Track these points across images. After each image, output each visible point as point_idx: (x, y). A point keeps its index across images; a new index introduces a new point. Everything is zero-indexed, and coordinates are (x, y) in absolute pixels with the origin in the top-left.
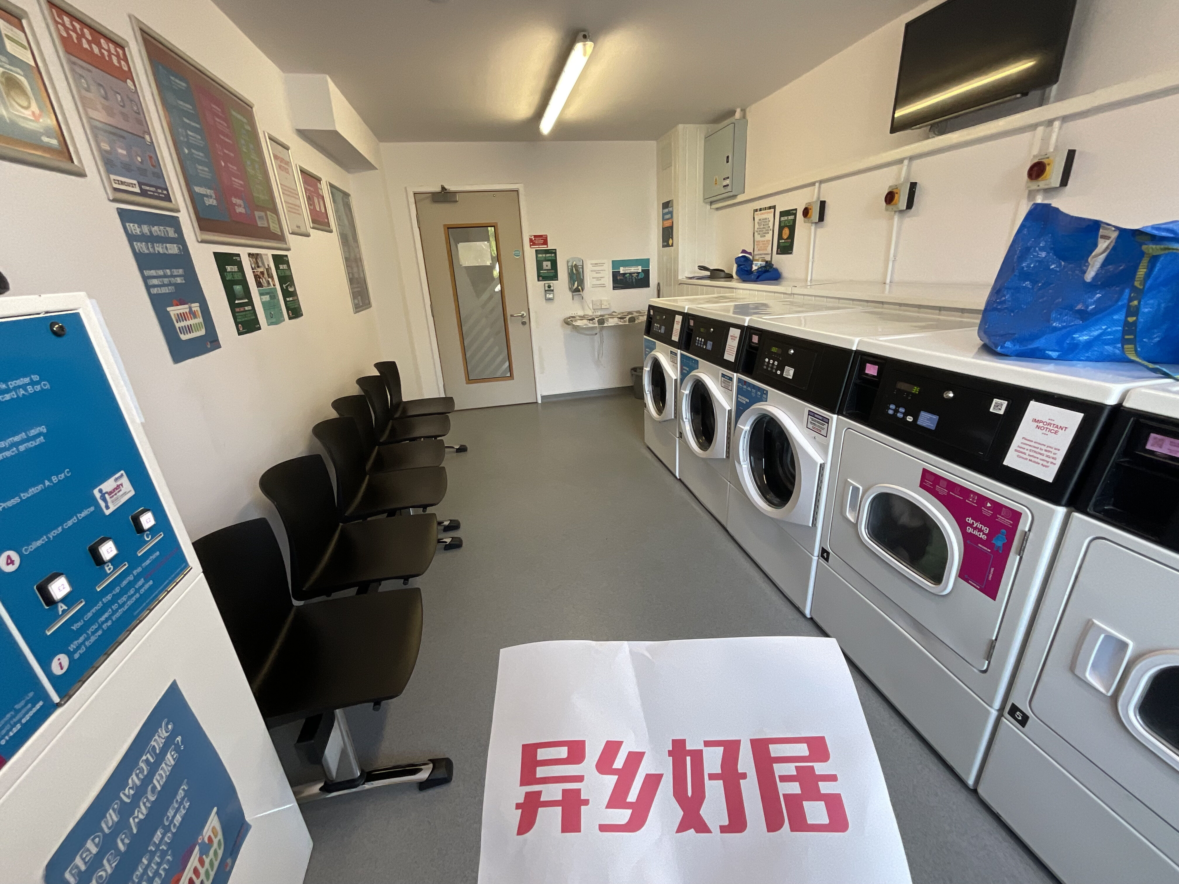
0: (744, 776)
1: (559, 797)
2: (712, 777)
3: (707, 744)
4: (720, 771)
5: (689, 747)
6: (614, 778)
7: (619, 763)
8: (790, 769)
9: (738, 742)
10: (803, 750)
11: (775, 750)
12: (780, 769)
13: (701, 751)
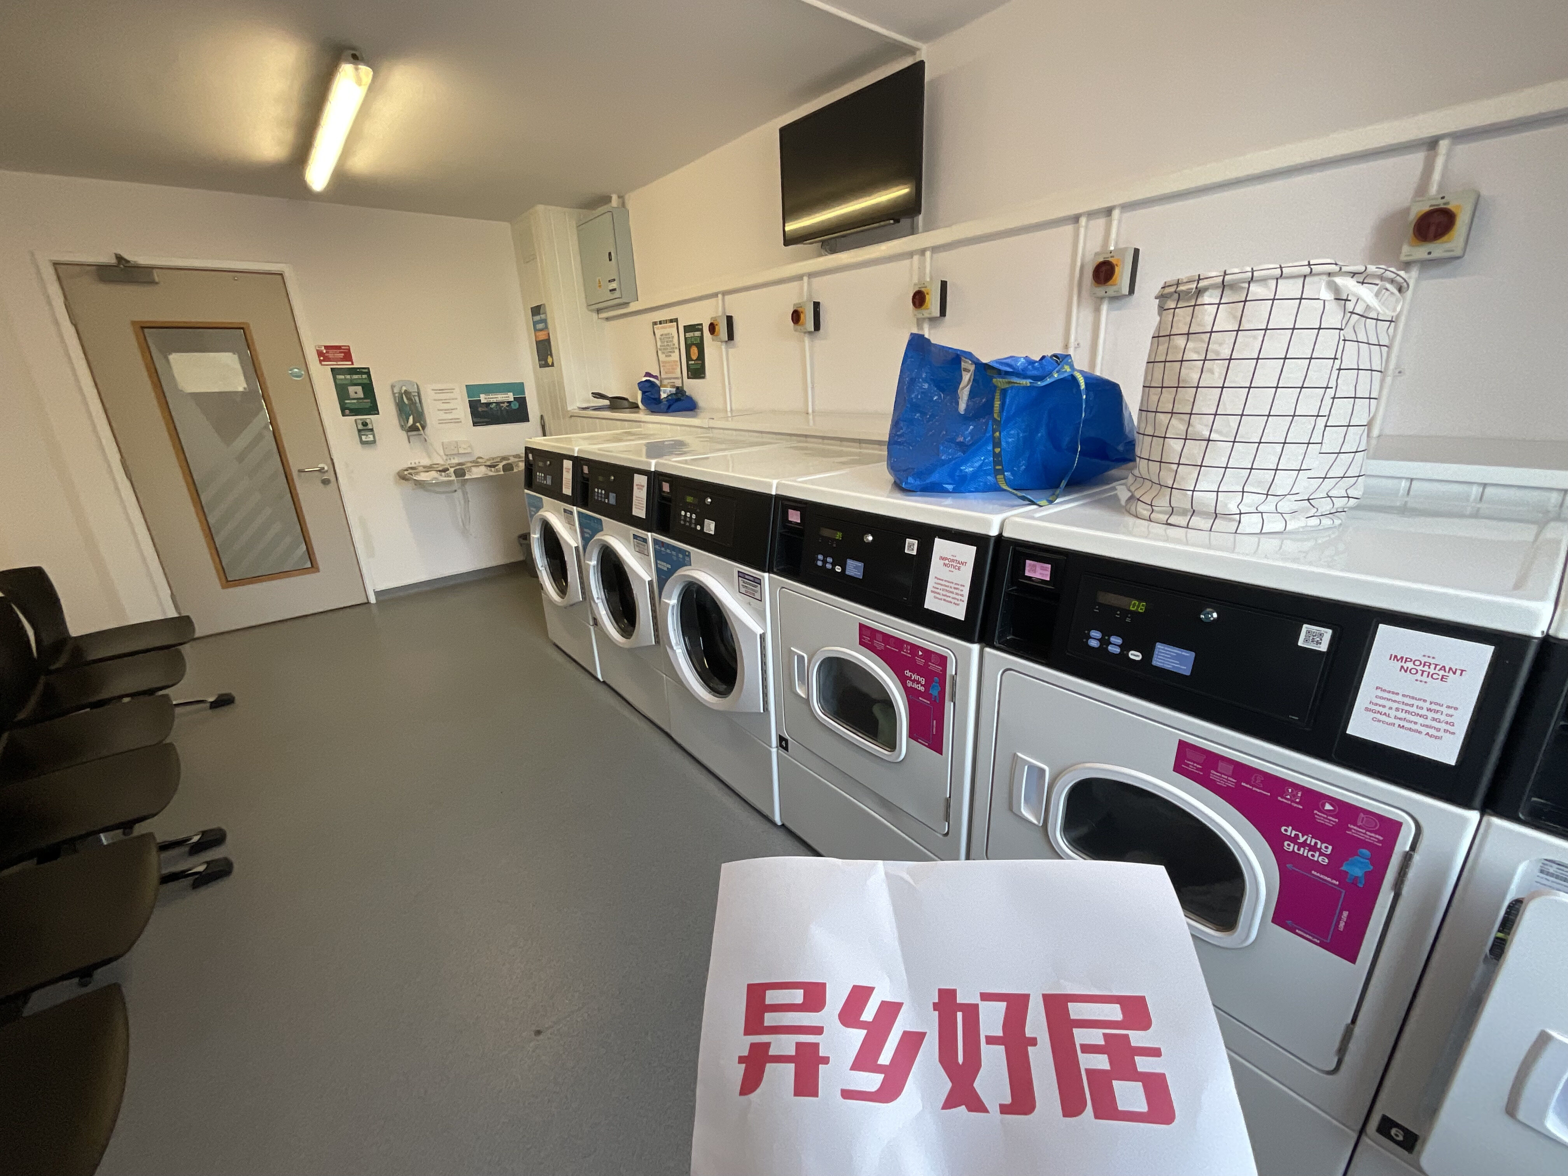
0: (1033, 1042)
1: (792, 1052)
2: (991, 1040)
3: (985, 997)
4: (1000, 1034)
5: (960, 1000)
6: (861, 1033)
7: (869, 1014)
8: (1096, 1037)
9: (1026, 997)
10: (1114, 1013)
11: (1077, 1011)
12: (1081, 1036)
13: (978, 1004)
